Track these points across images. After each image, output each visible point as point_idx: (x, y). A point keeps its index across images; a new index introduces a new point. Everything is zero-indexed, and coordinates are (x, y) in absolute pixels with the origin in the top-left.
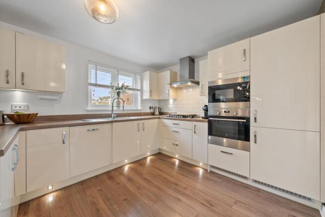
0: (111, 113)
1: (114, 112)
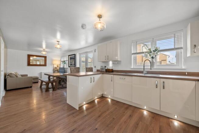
0: (143, 70)
1: (145, 70)
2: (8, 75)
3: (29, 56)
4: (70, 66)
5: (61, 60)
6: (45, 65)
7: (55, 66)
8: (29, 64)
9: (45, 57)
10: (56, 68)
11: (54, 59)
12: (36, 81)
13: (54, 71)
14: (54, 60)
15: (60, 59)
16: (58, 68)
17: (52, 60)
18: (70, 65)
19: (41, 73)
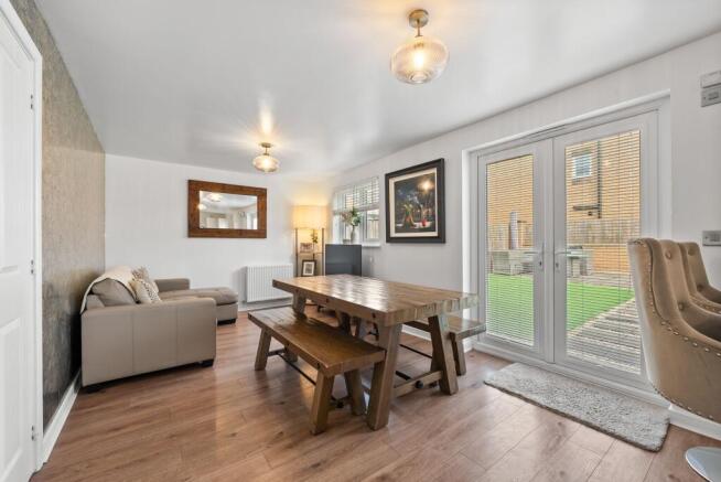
2: (91, 293)
3: (195, 188)
4: (393, 234)
5: (329, 207)
6: (260, 233)
7: (305, 237)
8: (195, 230)
9: (261, 194)
10: (306, 246)
11: (301, 200)
12: (225, 314)
13: (300, 261)
14: (298, 207)
15: (323, 202)
16: (319, 249)
17: (290, 208)
18: (397, 230)
19: (243, 275)
